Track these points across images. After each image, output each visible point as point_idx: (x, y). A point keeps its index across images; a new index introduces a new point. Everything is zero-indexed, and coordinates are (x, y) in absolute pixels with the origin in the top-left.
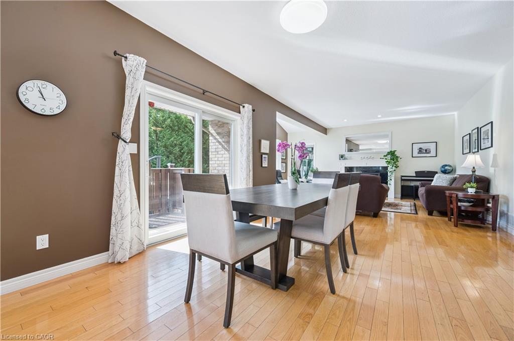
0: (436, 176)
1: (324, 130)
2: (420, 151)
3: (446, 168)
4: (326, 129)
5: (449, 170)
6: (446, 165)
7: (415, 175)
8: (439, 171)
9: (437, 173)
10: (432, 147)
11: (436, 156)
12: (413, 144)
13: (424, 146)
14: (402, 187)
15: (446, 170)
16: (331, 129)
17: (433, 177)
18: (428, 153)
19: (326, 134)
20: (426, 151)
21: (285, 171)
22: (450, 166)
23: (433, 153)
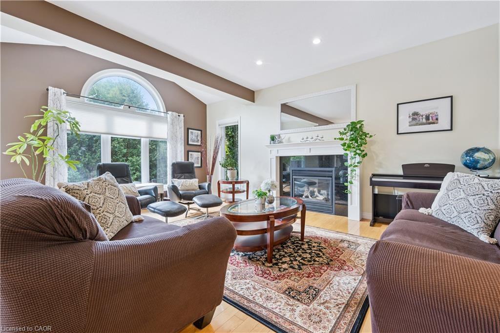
0: (449, 176)
1: (249, 95)
2: (414, 119)
3: (477, 155)
4: (254, 92)
5: (485, 160)
6: (477, 150)
7: (401, 172)
8: (458, 163)
9: (451, 168)
10: (442, 109)
11: (451, 130)
12: (398, 104)
13: (423, 109)
14: (375, 197)
15: (477, 162)
16: (260, 91)
17: (442, 179)
18: (433, 123)
19: (254, 101)
20: (427, 118)
21: (200, 165)
22: (487, 151)
23: (444, 123)
